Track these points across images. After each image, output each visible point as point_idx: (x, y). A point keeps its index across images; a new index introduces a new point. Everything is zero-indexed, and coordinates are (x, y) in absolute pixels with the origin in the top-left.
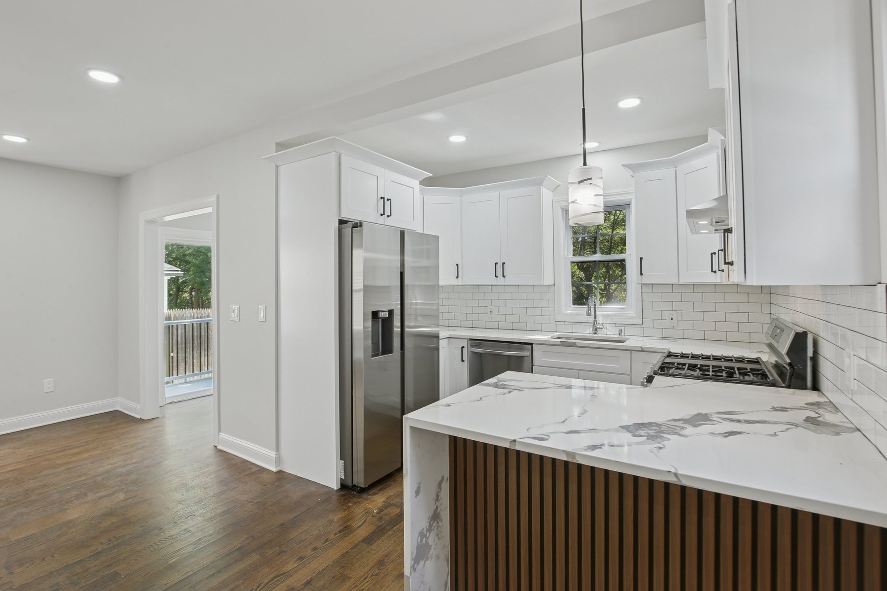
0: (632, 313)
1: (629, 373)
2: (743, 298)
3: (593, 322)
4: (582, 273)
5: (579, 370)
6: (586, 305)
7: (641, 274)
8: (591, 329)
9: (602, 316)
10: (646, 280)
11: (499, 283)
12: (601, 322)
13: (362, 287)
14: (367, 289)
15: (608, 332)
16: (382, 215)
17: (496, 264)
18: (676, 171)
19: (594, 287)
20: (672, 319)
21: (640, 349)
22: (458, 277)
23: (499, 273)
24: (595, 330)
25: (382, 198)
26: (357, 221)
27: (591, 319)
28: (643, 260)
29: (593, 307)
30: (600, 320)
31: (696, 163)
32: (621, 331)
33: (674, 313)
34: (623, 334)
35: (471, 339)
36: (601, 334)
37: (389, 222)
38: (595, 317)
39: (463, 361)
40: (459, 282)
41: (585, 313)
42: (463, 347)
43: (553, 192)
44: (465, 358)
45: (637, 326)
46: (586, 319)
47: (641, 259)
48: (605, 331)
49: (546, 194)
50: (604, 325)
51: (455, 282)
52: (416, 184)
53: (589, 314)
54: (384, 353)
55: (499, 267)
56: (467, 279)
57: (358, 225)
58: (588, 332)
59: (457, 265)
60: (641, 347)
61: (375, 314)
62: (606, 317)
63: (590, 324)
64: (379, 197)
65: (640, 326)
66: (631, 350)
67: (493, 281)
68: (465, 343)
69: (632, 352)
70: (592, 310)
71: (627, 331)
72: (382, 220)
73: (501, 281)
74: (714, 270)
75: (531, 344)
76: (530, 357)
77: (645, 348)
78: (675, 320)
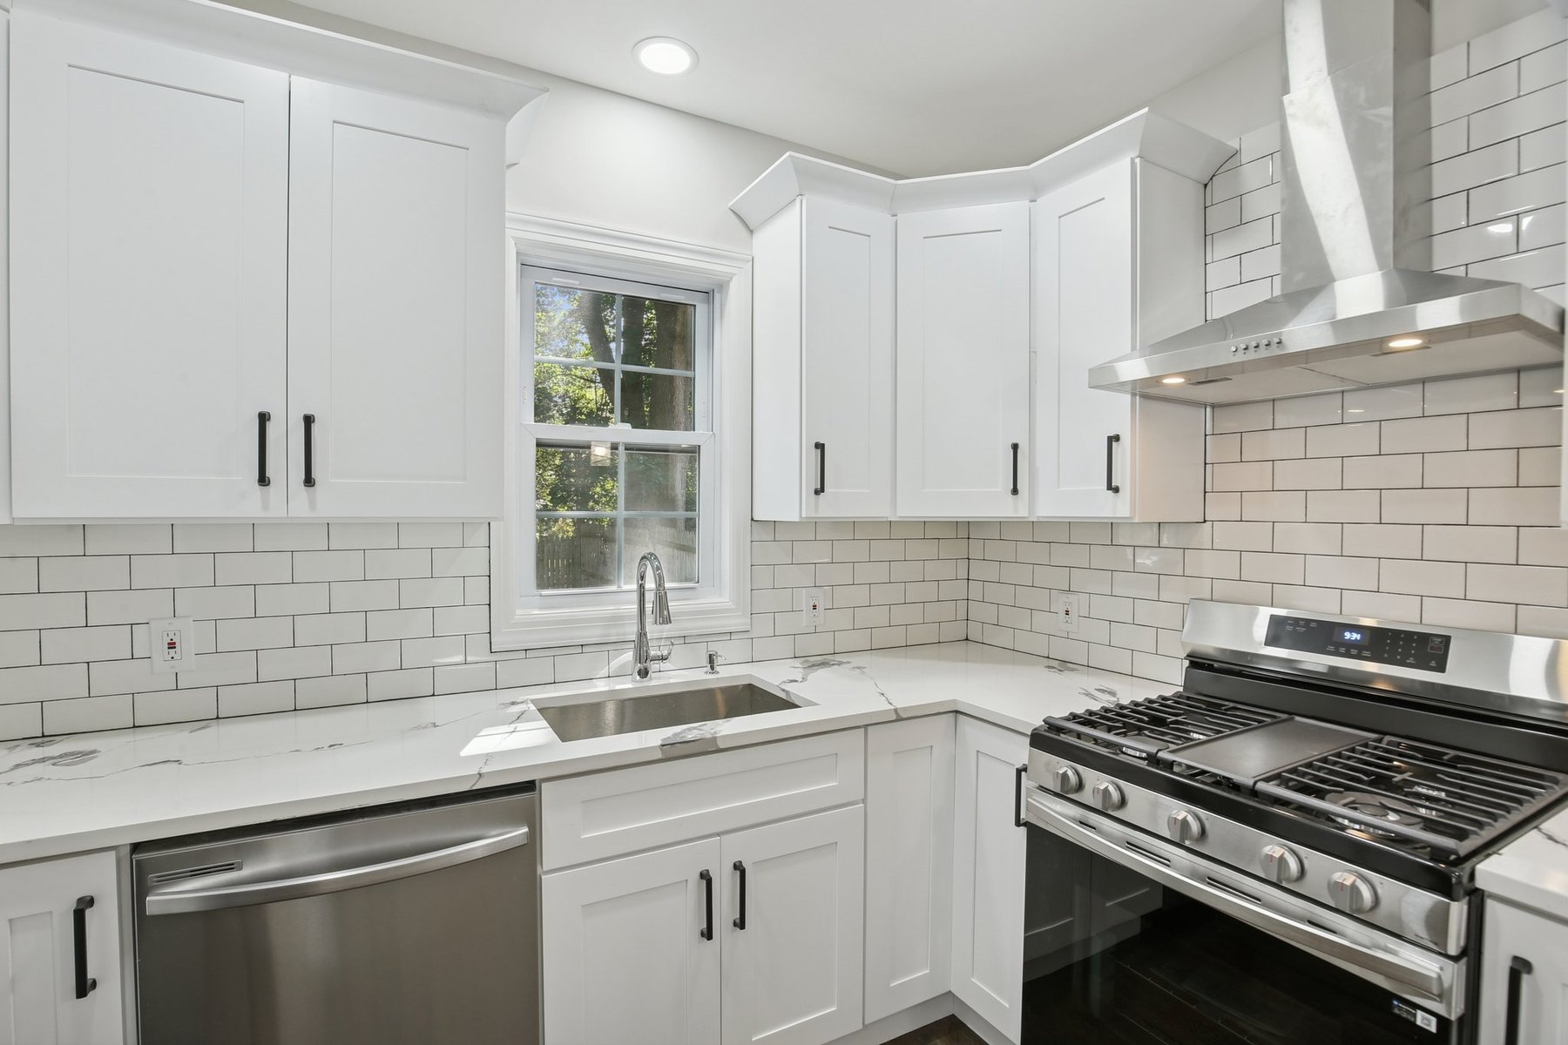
1: (863, 796)
5: (721, 833)
10: (826, 507)
17: (264, 419)
20: (815, 607)
21: (893, 717)
28: (824, 453)
32: (712, 661)
33: (818, 592)
39: (85, 985)
42: (88, 901)
45: (738, 636)
46: (598, 632)
55: (280, 435)
60: (895, 710)
65: (745, 635)
66: (868, 725)
67: (251, 503)
69: (870, 728)
75: (529, 786)
76: (529, 852)
77: (905, 709)
78: (820, 607)
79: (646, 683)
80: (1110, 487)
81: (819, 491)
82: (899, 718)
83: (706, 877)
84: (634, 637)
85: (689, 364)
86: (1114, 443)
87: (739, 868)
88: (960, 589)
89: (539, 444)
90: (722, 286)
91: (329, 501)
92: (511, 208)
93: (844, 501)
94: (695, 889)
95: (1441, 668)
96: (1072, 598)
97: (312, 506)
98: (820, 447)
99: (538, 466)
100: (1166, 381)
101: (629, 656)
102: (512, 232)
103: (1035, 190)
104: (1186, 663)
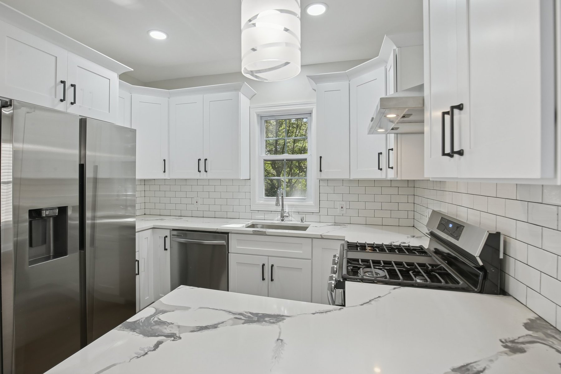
0: (311, 203)
1: (311, 258)
2: (394, 191)
3: (281, 210)
4: (274, 171)
5: (268, 256)
6: (275, 196)
7: (321, 171)
8: (279, 217)
9: (289, 205)
10: (324, 176)
11: (202, 177)
12: (287, 211)
13: (11, 180)
14: (17, 183)
15: (293, 219)
16: (61, 101)
17: (199, 160)
18: (349, 84)
19: (282, 181)
20: (342, 208)
21: (320, 237)
22: (165, 172)
23: (202, 168)
24: (282, 216)
25: (62, 82)
26: (7, 100)
27: (280, 208)
28: (322, 159)
29: (281, 198)
30: (286, 209)
31: (367, 76)
32: (303, 217)
33: (344, 203)
34: (304, 220)
35: (174, 230)
36: (287, 222)
37: (72, 110)
38: (283, 207)
39: (166, 249)
40: (166, 176)
41: (274, 203)
42: (166, 237)
43: (250, 99)
44: (168, 246)
45: (316, 214)
46: (275, 208)
47: (321, 157)
48: (290, 218)
49: (244, 101)
50: (289, 213)
51: (162, 176)
52: (114, 77)
53: (277, 204)
54: (55, 256)
55: (202, 163)
56: (172, 174)
57: (8, 104)
58: (277, 220)
59: (164, 160)
60: (321, 235)
61: (35, 214)
62: (291, 206)
63: (278, 212)
64: (59, 80)
65: (317, 214)
66: (312, 238)
67: (197, 176)
68: (167, 233)
69: (313, 239)
70: (280, 200)
71: (308, 218)
72: (61, 107)
73: (203, 175)
74: (380, 168)
77: (325, 235)
79: (283, 222)
80: (379, 169)
82: (322, 238)
83: (264, 265)
86: (380, 155)
87: (273, 266)
89: (264, 161)
91: (209, 175)
95: (457, 238)
96: (428, 210)
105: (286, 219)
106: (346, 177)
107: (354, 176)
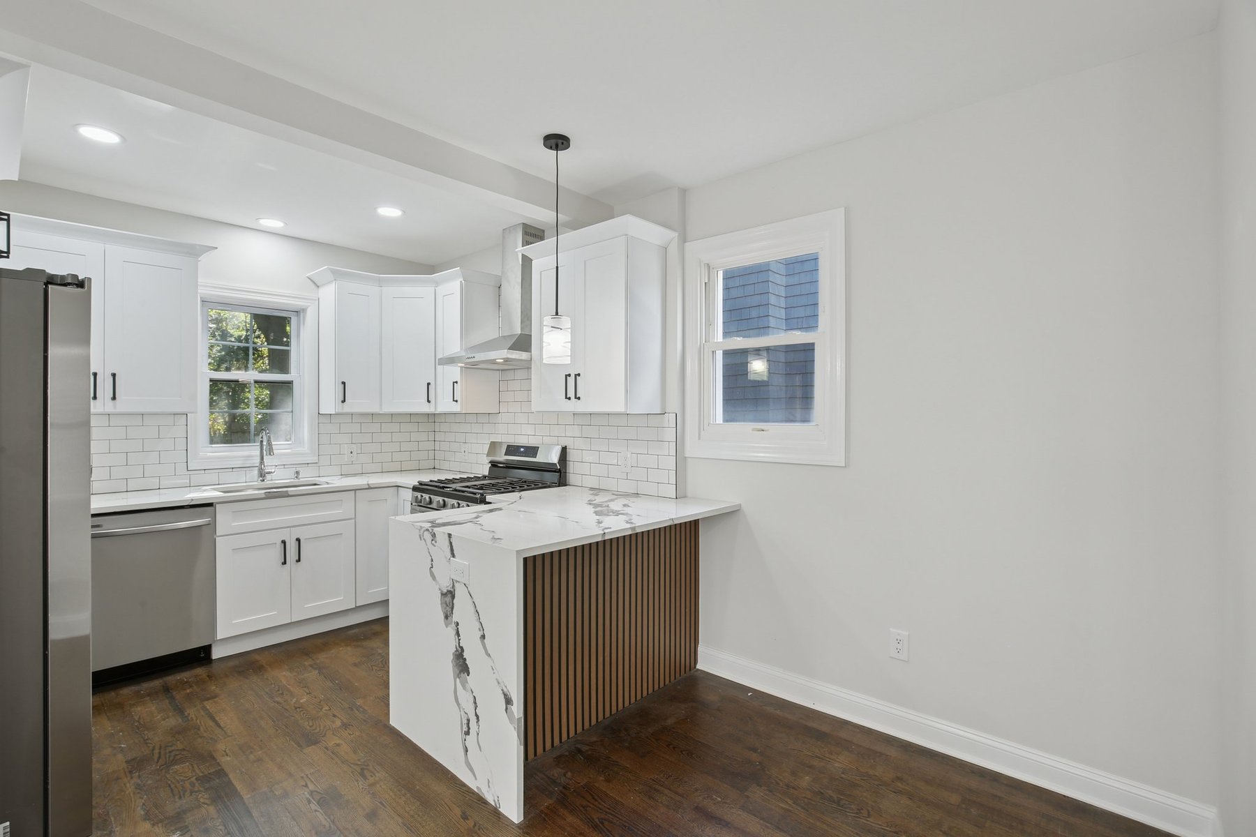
0: (304, 449)
1: (354, 517)
5: (291, 527)
10: (347, 408)
12: (270, 464)
20: (351, 453)
21: (367, 487)
23: (103, 392)
24: (263, 475)
32: (297, 473)
33: (354, 446)
34: (300, 476)
36: (271, 481)
38: (262, 459)
45: (312, 465)
50: (274, 467)
55: (102, 381)
60: (368, 484)
65: (315, 465)
66: (356, 490)
73: (104, 406)
74: (429, 400)
75: (210, 505)
76: (212, 525)
77: (372, 484)
78: (355, 453)
79: (263, 483)
81: (344, 401)
82: (370, 487)
83: (284, 542)
84: (258, 465)
85: (288, 344)
86: (455, 384)
87: (298, 540)
88: (430, 445)
89: (211, 381)
90: (304, 310)
91: (122, 405)
92: (201, 280)
93: (356, 404)
94: (279, 547)
95: (534, 456)
96: (466, 445)
97: (115, 407)
98: (344, 383)
99: (211, 392)
100: (497, 360)
101: (256, 472)
102: (201, 291)
103: (437, 283)
104: (490, 465)
105: (268, 477)
106: (375, 409)
107: (387, 409)
